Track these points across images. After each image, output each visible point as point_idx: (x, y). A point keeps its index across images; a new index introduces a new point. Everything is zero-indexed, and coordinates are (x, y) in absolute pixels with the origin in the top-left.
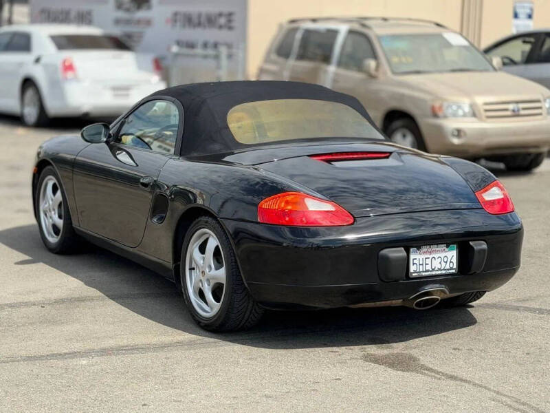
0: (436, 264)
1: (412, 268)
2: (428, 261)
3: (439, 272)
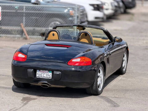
0: (45, 75)
1: (37, 75)
2: (42, 74)
3: (46, 78)
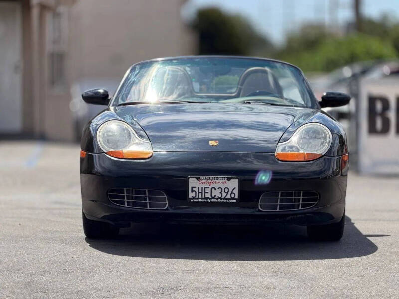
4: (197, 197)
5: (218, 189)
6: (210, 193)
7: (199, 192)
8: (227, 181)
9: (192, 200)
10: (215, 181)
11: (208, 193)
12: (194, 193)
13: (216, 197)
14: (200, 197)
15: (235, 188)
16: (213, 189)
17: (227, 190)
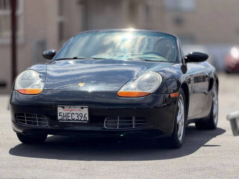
4: (63, 119)
5: (76, 114)
6: (71, 116)
7: (64, 116)
8: (81, 109)
9: (60, 121)
10: (73, 109)
11: (69, 116)
12: (61, 116)
13: (75, 119)
14: (65, 119)
15: (86, 114)
16: (73, 114)
17: (81, 115)
